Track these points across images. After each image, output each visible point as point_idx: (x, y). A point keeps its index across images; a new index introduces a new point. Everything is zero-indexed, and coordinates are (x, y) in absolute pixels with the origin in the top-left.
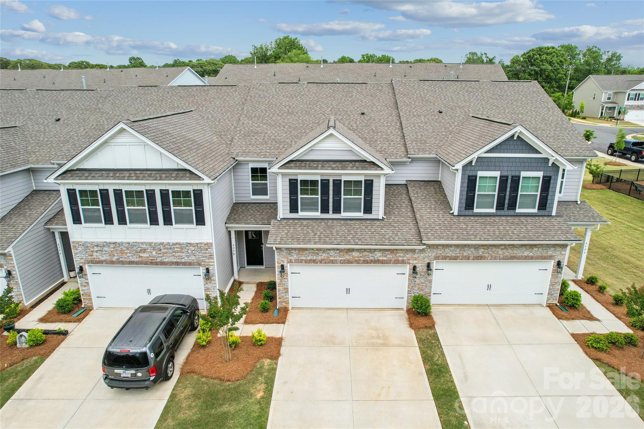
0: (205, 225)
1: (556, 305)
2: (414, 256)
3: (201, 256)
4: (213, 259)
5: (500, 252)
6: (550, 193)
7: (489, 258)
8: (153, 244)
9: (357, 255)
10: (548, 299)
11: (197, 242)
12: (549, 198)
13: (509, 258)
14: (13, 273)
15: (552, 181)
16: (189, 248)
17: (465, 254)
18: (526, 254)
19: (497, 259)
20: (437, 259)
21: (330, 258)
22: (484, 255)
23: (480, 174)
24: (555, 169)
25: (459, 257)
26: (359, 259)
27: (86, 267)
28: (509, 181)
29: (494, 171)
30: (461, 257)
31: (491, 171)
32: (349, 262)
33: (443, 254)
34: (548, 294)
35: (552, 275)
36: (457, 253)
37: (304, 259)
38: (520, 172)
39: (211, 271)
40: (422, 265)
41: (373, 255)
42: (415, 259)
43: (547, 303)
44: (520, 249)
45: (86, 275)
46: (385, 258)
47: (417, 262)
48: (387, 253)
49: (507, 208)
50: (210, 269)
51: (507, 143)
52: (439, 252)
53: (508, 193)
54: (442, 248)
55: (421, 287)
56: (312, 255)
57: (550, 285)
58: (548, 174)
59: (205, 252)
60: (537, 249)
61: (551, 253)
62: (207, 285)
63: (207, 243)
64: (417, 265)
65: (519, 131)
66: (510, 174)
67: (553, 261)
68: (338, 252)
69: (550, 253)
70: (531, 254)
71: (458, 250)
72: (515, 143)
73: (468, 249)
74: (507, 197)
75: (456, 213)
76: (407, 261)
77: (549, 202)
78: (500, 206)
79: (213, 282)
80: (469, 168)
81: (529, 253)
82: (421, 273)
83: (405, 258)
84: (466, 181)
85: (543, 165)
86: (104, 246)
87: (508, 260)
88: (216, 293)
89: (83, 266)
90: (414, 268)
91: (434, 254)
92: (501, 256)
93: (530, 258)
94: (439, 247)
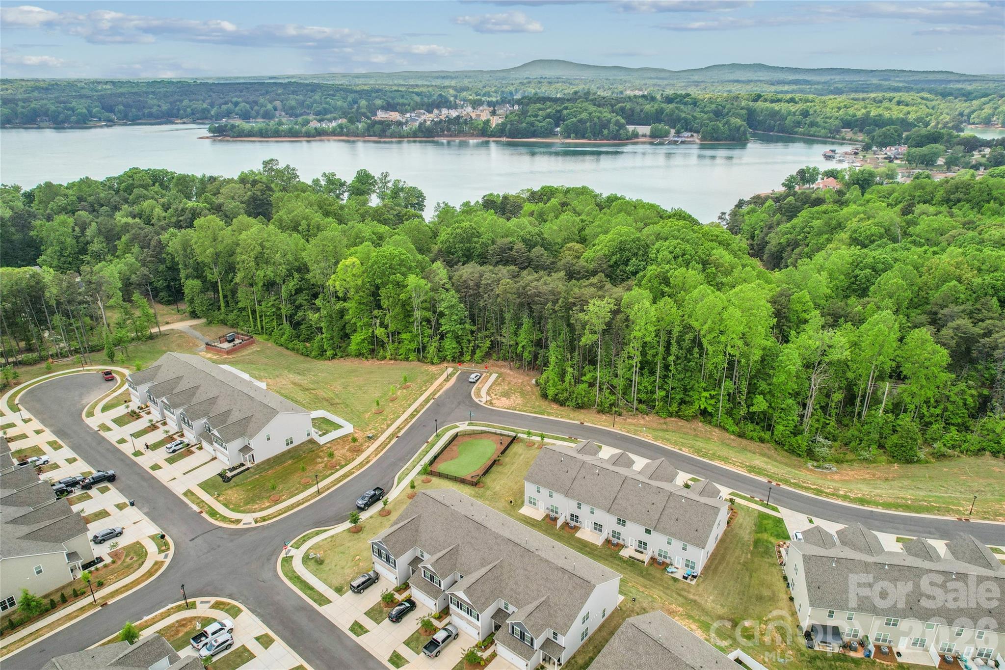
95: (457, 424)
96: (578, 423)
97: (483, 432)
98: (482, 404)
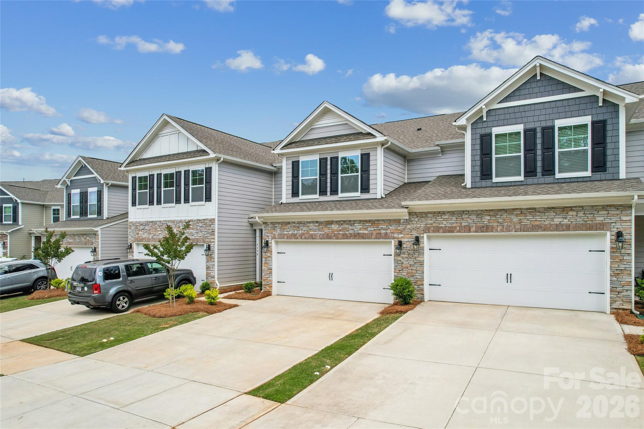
0: (211, 201)
1: (632, 312)
2: (399, 228)
3: (206, 233)
4: (214, 235)
5: (515, 219)
6: (609, 146)
7: (499, 229)
8: (176, 222)
9: (336, 228)
10: (613, 301)
11: (204, 218)
12: (609, 152)
13: (530, 228)
14: (97, 250)
15: (609, 127)
16: (198, 224)
17: (463, 224)
18: (557, 221)
19: (512, 231)
20: (427, 231)
21: (310, 233)
22: (491, 224)
23: (496, 131)
24: (611, 109)
25: (455, 227)
26: (338, 233)
27: (134, 246)
28: (539, 135)
29: (515, 124)
30: (458, 228)
31: (510, 125)
32: (328, 237)
33: (434, 225)
34: (611, 291)
35: (612, 258)
36: (453, 223)
37: (286, 234)
38: (553, 120)
39: (212, 248)
40: (410, 240)
41: (352, 228)
42: (400, 231)
43: (611, 309)
44: (546, 214)
45: (133, 252)
46: (366, 232)
47: (402, 236)
48: (367, 224)
49: (540, 173)
50: (211, 245)
51: (528, 86)
52: (429, 222)
53: (539, 152)
54: (432, 216)
55: (410, 271)
56: (294, 229)
57: (611, 275)
58: (601, 118)
59: (209, 228)
60: (574, 213)
61: (602, 219)
62: (208, 263)
63: (211, 219)
64: (403, 240)
65: (538, 65)
66: (538, 126)
67: (608, 233)
68: (318, 225)
69: (599, 219)
70: (566, 221)
71: (454, 218)
72: (540, 84)
73: (467, 216)
74: (539, 158)
75: (469, 186)
76: (390, 235)
77: (609, 158)
78: (530, 172)
79: (212, 260)
80: (480, 125)
81: (562, 219)
82: (409, 252)
83: (389, 231)
84: (478, 142)
85: (589, 106)
86: (146, 225)
87: (528, 231)
88: (214, 272)
89: (132, 244)
90: (400, 244)
91: (423, 225)
92: (518, 226)
93: (564, 227)
94: (429, 215)
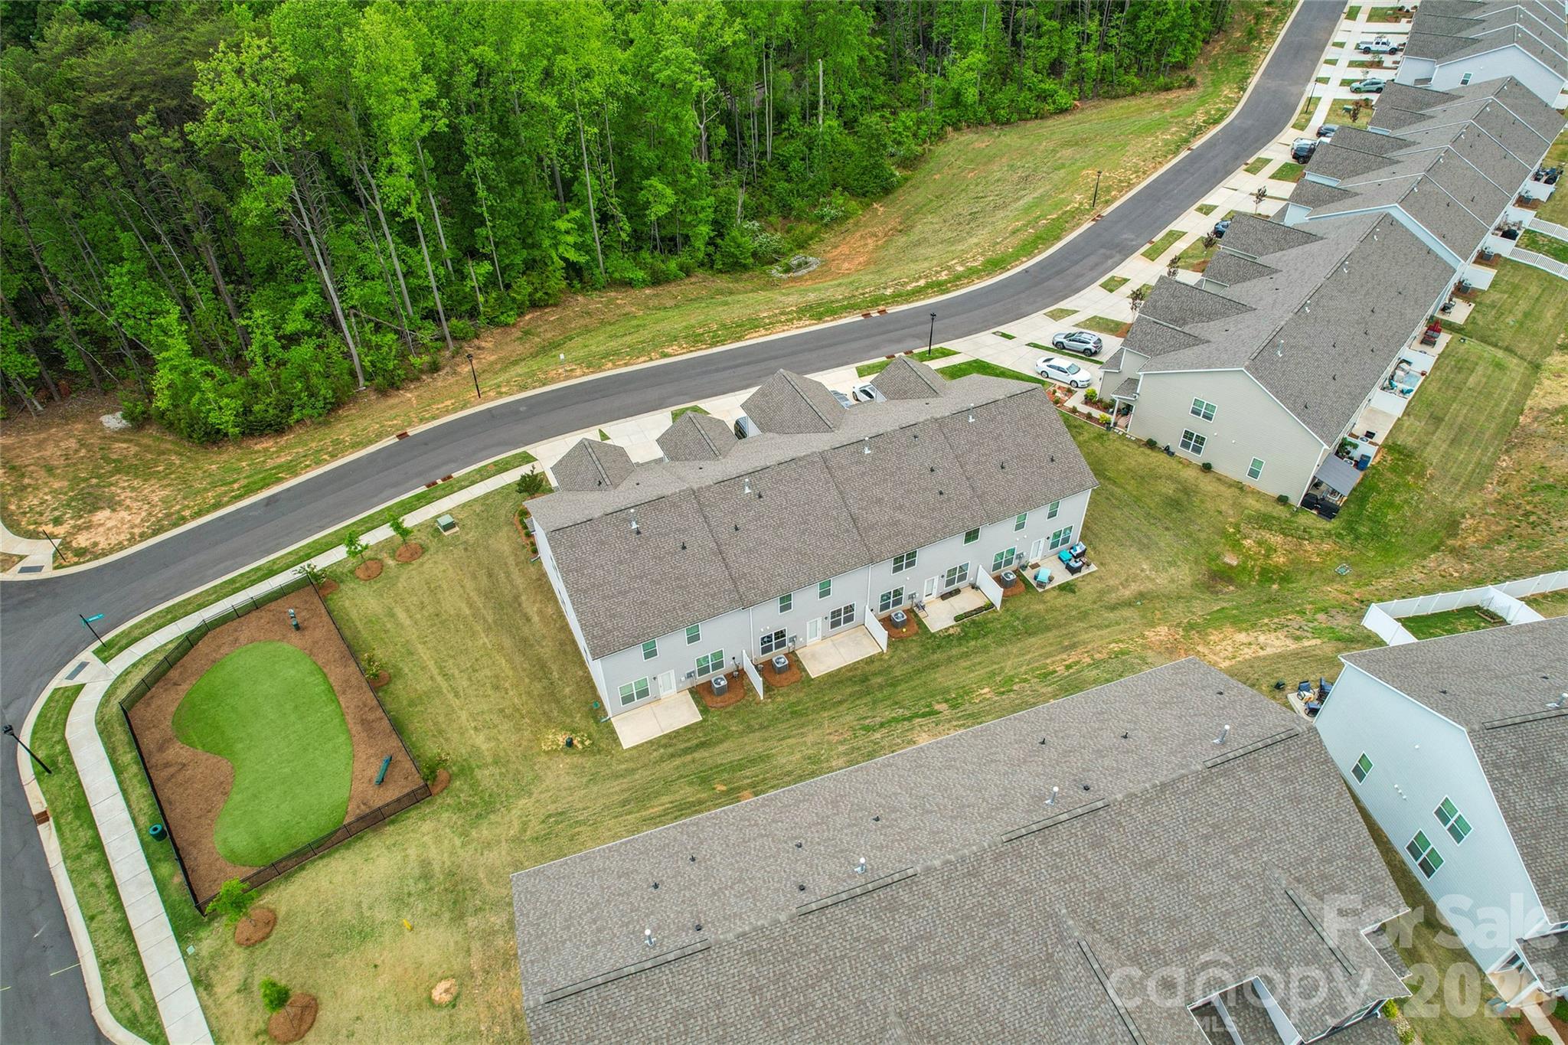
95: (60, 681)
96: (392, 440)
97: (190, 641)
98: (48, 573)
